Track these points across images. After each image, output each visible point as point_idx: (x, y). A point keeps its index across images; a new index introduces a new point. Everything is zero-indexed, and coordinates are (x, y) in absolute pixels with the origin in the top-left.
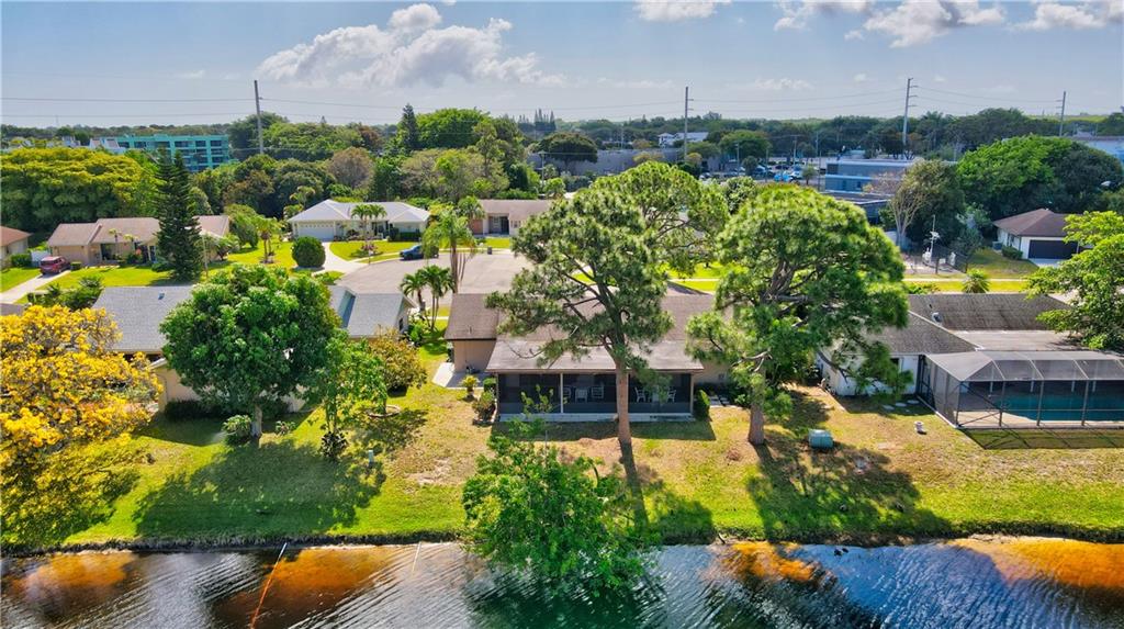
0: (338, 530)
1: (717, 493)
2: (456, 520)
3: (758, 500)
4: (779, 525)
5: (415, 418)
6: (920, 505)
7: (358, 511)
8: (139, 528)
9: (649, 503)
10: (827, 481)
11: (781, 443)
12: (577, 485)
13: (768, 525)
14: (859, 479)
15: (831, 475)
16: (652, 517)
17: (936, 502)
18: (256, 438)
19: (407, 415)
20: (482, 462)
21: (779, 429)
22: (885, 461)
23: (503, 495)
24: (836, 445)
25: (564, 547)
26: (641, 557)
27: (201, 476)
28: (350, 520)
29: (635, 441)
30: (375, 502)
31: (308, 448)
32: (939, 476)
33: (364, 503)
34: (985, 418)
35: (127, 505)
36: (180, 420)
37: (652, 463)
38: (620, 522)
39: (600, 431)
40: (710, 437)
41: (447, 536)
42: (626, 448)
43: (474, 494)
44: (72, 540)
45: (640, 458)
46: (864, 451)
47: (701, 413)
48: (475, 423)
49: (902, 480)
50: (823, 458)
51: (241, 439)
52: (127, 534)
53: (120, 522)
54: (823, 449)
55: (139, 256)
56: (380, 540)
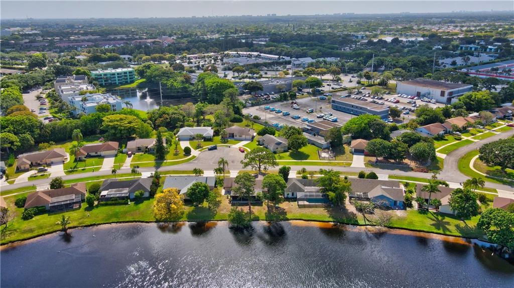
0: (212, 219)
1: (261, 214)
2: (228, 218)
3: (266, 215)
5: (220, 202)
9: (252, 216)
11: (271, 207)
13: (266, 219)
14: (280, 213)
15: (277, 212)
16: (252, 218)
17: (289, 216)
18: (198, 206)
19: (219, 201)
21: (272, 204)
22: (285, 210)
23: (233, 216)
24: (279, 207)
25: (240, 222)
27: (193, 211)
28: (214, 218)
29: (251, 206)
30: (216, 215)
31: (206, 207)
32: (291, 212)
34: (301, 203)
35: (184, 216)
36: (187, 202)
37: (253, 210)
38: (248, 218)
39: (247, 204)
40: (262, 206)
41: (226, 220)
42: (250, 208)
43: (230, 216)
45: (252, 209)
46: (283, 208)
47: (262, 202)
48: (229, 203)
49: (286, 212)
51: (196, 206)
52: (186, 220)
53: (185, 217)
54: (277, 208)
55: (147, 151)
56: (218, 221)
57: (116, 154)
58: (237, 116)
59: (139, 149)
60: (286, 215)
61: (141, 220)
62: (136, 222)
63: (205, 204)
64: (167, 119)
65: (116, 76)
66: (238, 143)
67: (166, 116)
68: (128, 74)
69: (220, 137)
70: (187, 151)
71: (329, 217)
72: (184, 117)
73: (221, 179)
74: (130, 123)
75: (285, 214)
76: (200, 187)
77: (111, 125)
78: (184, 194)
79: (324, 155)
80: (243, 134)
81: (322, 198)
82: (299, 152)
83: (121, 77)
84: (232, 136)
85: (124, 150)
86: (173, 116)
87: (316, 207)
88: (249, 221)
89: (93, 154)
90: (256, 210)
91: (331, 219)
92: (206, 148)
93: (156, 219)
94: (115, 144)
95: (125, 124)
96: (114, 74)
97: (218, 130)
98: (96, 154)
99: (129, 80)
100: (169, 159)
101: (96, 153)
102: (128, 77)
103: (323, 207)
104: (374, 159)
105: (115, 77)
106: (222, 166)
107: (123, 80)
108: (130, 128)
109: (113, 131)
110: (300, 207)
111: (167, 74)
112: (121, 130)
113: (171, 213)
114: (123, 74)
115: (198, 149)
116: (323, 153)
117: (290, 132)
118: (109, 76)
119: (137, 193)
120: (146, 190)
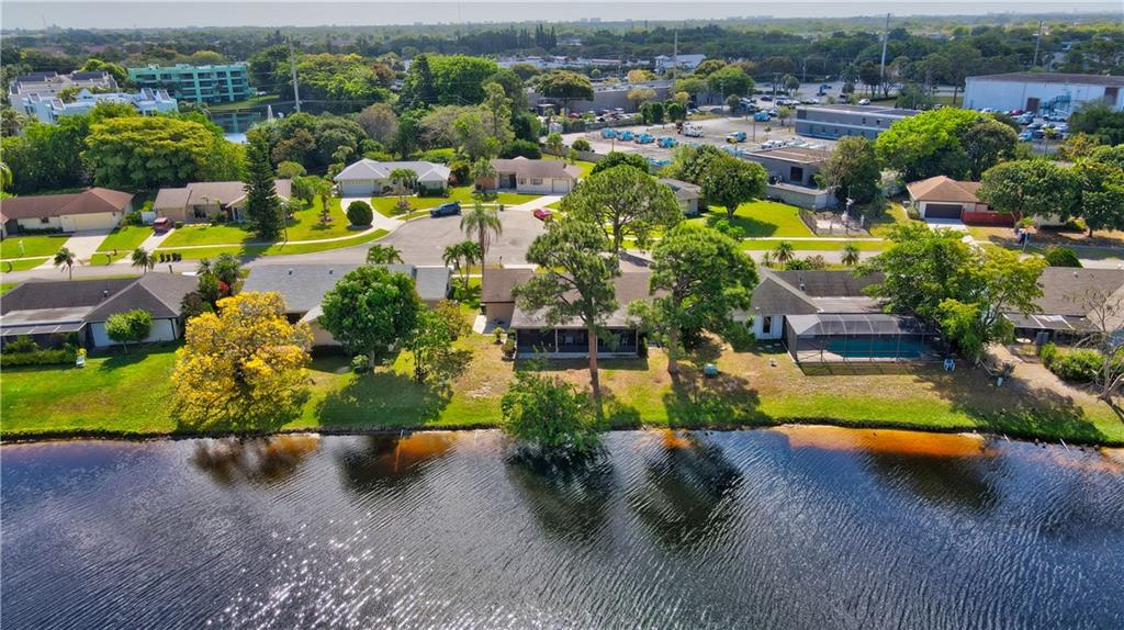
0: (430, 423)
1: (645, 401)
2: (498, 418)
3: (668, 406)
4: (677, 420)
5: (465, 356)
6: (758, 409)
7: (441, 413)
8: (320, 421)
9: (605, 408)
10: (709, 395)
11: (687, 372)
12: (563, 398)
13: (671, 420)
14: (728, 394)
15: (713, 391)
16: (607, 416)
17: (769, 407)
18: (372, 369)
19: (460, 354)
20: (511, 385)
21: (688, 363)
22: (746, 383)
23: (524, 403)
24: (720, 373)
25: (557, 431)
26: (599, 436)
27: (348, 391)
28: (437, 417)
29: (599, 370)
30: (449, 407)
31: (404, 376)
32: (775, 392)
33: (443, 408)
34: (809, 356)
35: (308, 408)
36: (323, 357)
37: (609, 384)
38: (589, 418)
39: (580, 364)
40: (646, 368)
41: (493, 426)
42: (594, 375)
43: (507, 404)
44: (285, 427)
45: (602, 382)
46: (736, 378)
47: (643, 353)
48: (503, 359)
50: (710, 381)
51: (364, 370)
52: (314, 424)
53: (308, 418)
54: (711, 376)
55: (226, 217)
56: (455, 429)
57: (115, 225)
58: (522, 142)
59: (198, 214)
60: (757, 402)
61: (109, 428)
62: (84, 435)
63: (404, 363)
64: (308, 141)
65: (196, 80)
66: (531, 200)
67: (305, 133)
68: (229, 78)
69: (472, 188)
70: (360, 217)
71: (954, 410)
72: (361, 138)
73: (472, 285)
74: (176, 137)
75: (753, 396)
76: (374, 284)
77: (112, 142)
78: (312, 323)
79: (823, 224)
80: (546, 176)
81: (900, 332)
82: (737, 217)
83: (209, 83)
84: (511, 183)
85: (146, 214)
86: (326, 133)
87: (879, 370)
88: (596, 428)
89: (34, 223)
90: (621, 384)
91: (963, 420)
92: (425, 213)
93: (181, 424)
94: (119, 199)
95: (160, 139)
96: (190, 76)
97: (466, 169)
98: (44, 226)
99: (231, 95)
100: (292, 238)
101: (45, 221)
102: (230, 86)
103: (910, 373)
104: (1006, 233)
105: (192, 84)
106: (475, 239)
107: (217, 94)
108: (176, 152)
109: (119, 161)
110: (811, 370)
111: (330, 64)
112: (146, 158)
113: (249, 398)
114: (215, 78)
115: (398, 214)
116: (818, 221)
117: (699, 161)
118: (175, 79)
119: (119, 321)
120: (160, 311)
